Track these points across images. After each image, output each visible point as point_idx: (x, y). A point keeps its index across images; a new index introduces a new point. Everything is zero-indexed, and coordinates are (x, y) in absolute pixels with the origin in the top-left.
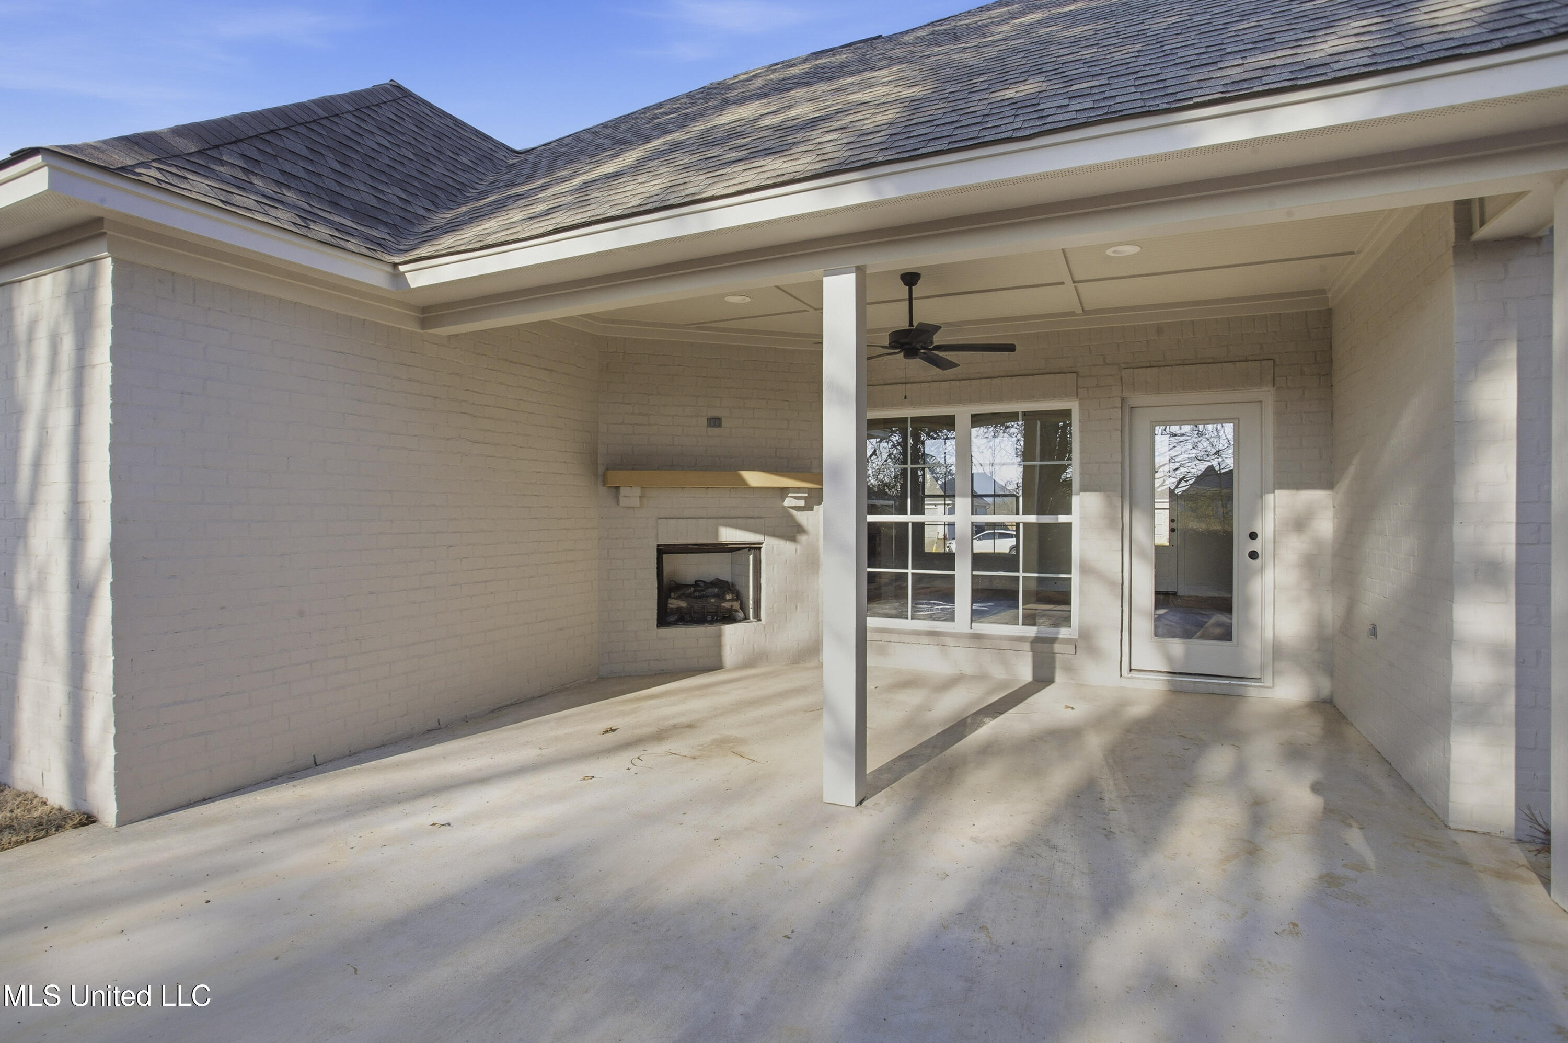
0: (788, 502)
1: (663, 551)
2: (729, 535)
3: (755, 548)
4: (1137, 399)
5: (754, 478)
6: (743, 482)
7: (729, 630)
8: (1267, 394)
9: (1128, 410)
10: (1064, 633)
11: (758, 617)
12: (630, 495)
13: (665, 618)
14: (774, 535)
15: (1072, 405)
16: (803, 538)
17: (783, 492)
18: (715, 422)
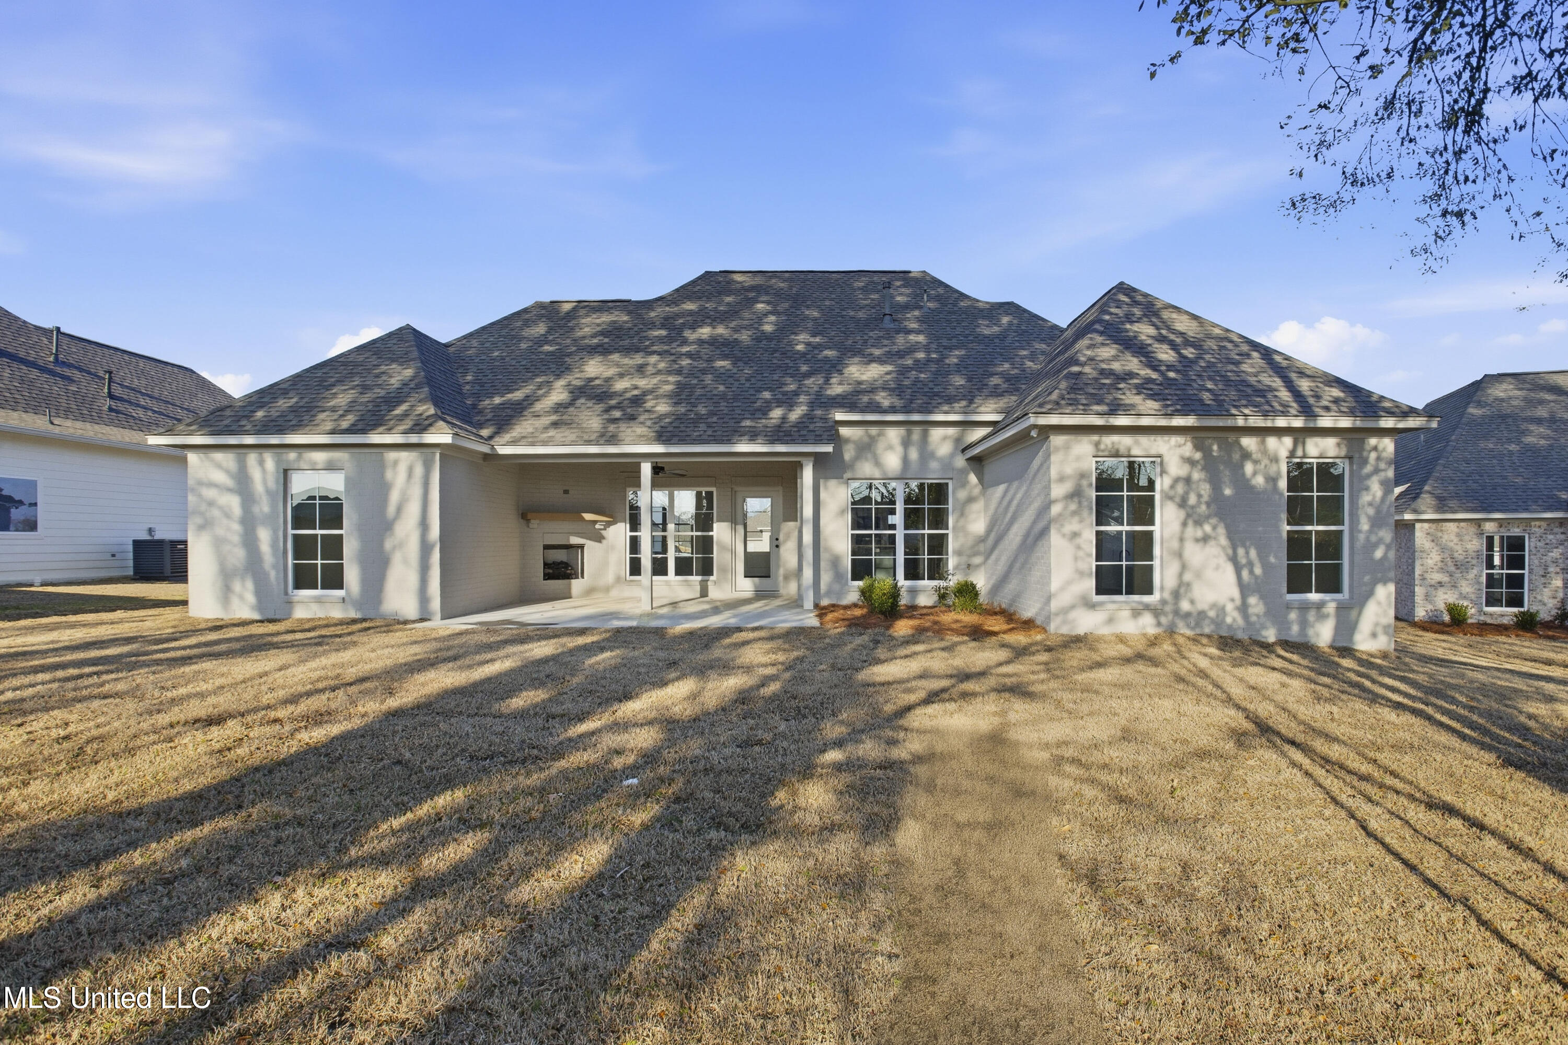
0: (597, 526)
1: (546, 547)
2: (575, 540)
3: (582, 547)
4: (737, 488)
5: (588, 516)
6: (583, 519)
7: (573, 581)
8: (780, 488)
9: (734, 493)
10: (712, 578)
11: (583, 577)
12: (534, 523)
13: (547, 577)
14: (590, 539)
15: (713, 489)
16: (604, 541)
17: (595, 522)
18: (566, 492)
